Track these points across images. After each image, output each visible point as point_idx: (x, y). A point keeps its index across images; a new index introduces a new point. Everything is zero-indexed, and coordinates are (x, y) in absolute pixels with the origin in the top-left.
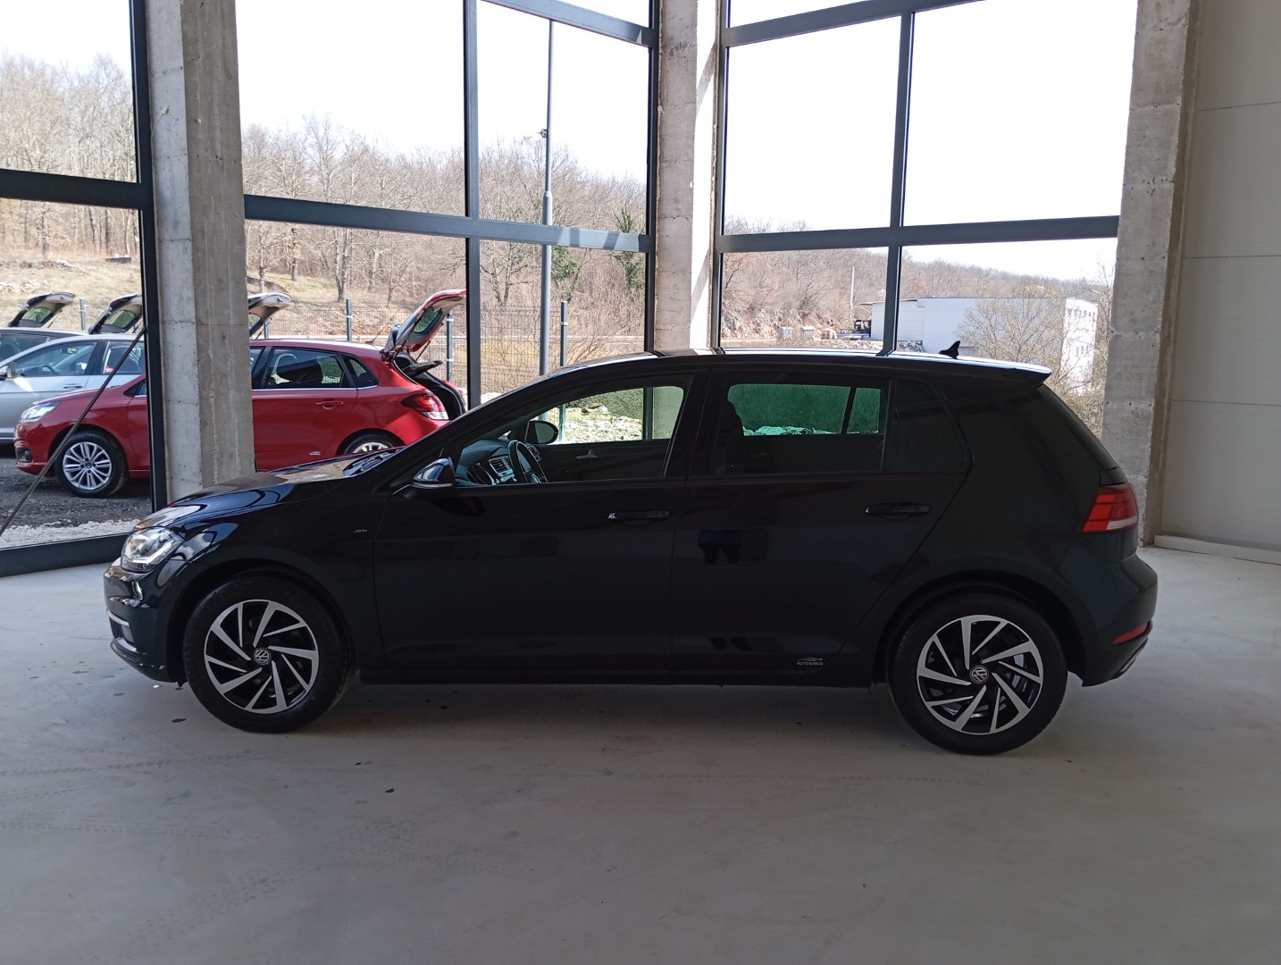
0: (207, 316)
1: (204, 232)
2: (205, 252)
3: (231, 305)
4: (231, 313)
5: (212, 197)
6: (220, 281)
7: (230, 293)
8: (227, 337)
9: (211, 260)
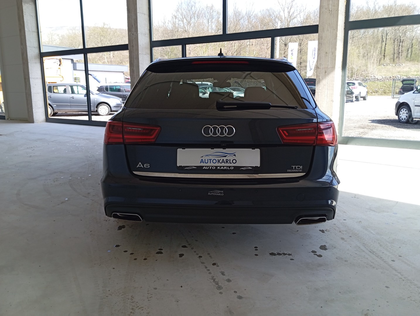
0: (321, 66)
1: (322, 37)
2: (322, 44)
3: (329, 61)
4: (329, 64)
5: (326, 25)
6: (326, 53)
7: (330, 57)
8: (327, 72)
9: (324, 46)
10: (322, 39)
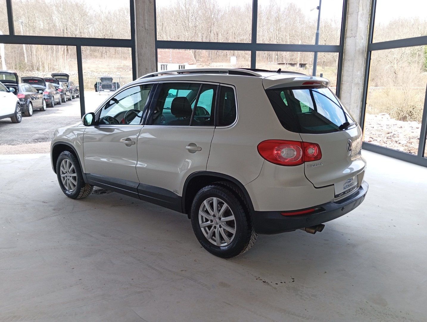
1: (141, 53)
2: (141, 60)
9: (144, 62)
10: (141, 56)
